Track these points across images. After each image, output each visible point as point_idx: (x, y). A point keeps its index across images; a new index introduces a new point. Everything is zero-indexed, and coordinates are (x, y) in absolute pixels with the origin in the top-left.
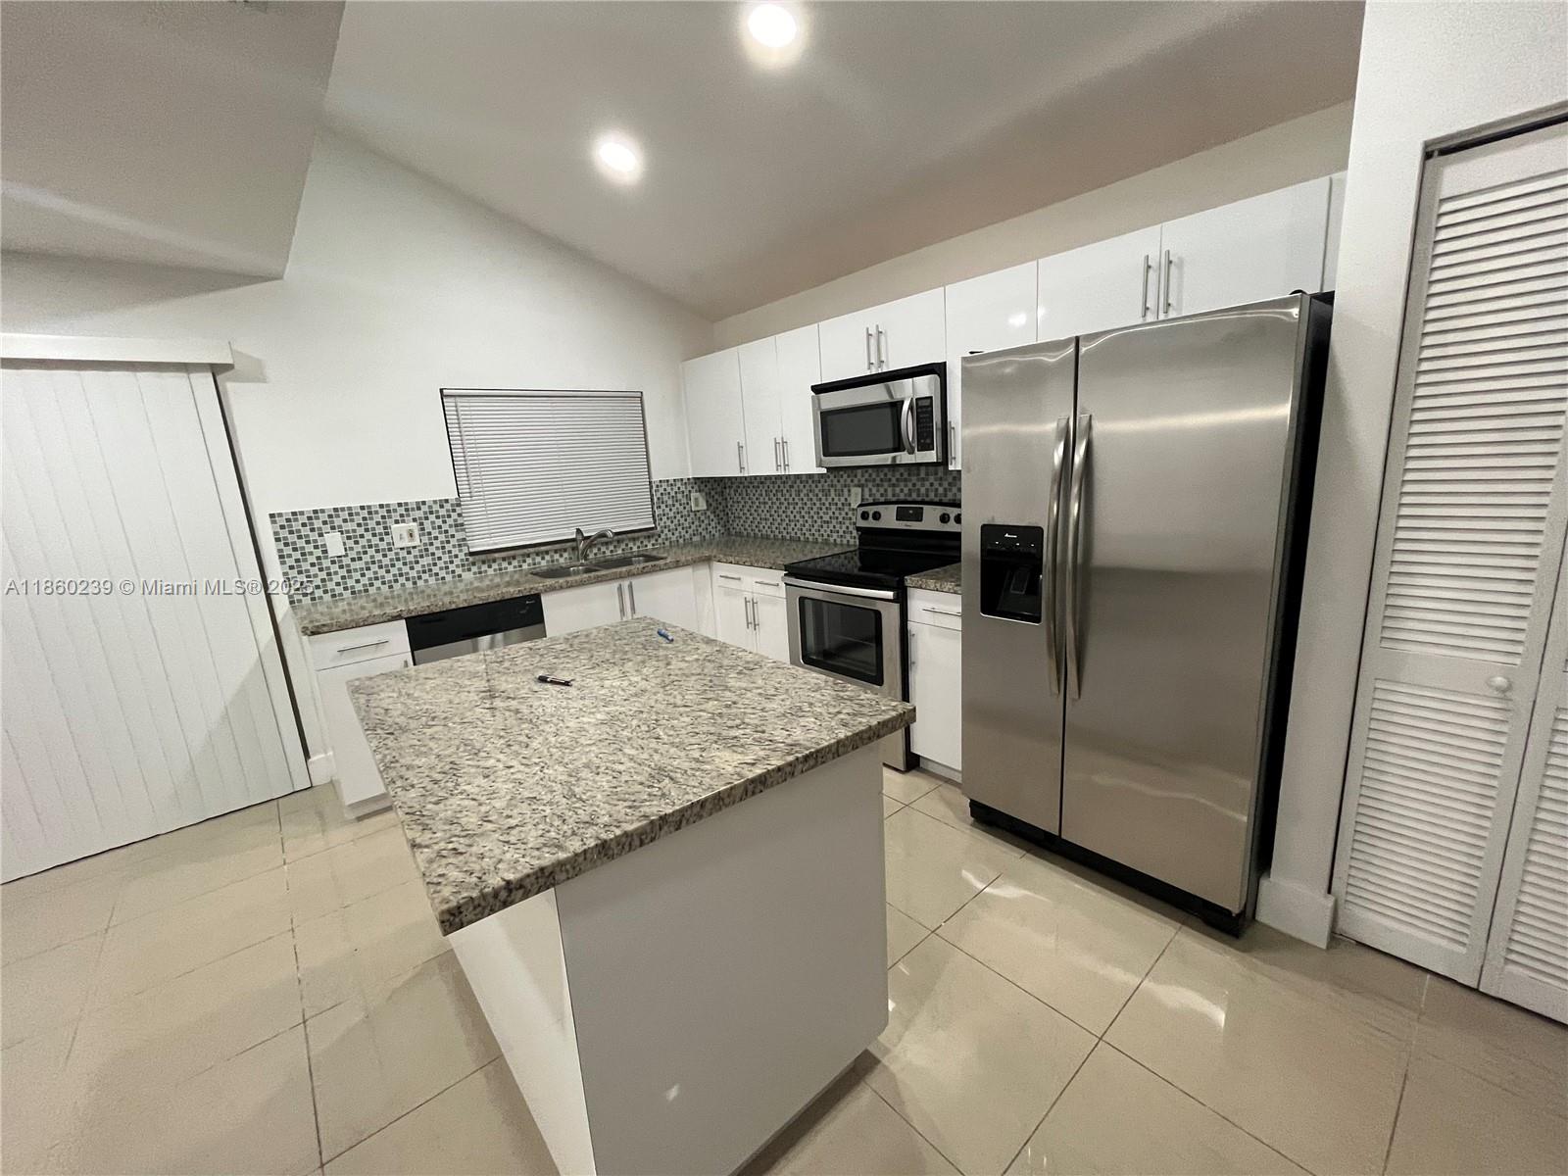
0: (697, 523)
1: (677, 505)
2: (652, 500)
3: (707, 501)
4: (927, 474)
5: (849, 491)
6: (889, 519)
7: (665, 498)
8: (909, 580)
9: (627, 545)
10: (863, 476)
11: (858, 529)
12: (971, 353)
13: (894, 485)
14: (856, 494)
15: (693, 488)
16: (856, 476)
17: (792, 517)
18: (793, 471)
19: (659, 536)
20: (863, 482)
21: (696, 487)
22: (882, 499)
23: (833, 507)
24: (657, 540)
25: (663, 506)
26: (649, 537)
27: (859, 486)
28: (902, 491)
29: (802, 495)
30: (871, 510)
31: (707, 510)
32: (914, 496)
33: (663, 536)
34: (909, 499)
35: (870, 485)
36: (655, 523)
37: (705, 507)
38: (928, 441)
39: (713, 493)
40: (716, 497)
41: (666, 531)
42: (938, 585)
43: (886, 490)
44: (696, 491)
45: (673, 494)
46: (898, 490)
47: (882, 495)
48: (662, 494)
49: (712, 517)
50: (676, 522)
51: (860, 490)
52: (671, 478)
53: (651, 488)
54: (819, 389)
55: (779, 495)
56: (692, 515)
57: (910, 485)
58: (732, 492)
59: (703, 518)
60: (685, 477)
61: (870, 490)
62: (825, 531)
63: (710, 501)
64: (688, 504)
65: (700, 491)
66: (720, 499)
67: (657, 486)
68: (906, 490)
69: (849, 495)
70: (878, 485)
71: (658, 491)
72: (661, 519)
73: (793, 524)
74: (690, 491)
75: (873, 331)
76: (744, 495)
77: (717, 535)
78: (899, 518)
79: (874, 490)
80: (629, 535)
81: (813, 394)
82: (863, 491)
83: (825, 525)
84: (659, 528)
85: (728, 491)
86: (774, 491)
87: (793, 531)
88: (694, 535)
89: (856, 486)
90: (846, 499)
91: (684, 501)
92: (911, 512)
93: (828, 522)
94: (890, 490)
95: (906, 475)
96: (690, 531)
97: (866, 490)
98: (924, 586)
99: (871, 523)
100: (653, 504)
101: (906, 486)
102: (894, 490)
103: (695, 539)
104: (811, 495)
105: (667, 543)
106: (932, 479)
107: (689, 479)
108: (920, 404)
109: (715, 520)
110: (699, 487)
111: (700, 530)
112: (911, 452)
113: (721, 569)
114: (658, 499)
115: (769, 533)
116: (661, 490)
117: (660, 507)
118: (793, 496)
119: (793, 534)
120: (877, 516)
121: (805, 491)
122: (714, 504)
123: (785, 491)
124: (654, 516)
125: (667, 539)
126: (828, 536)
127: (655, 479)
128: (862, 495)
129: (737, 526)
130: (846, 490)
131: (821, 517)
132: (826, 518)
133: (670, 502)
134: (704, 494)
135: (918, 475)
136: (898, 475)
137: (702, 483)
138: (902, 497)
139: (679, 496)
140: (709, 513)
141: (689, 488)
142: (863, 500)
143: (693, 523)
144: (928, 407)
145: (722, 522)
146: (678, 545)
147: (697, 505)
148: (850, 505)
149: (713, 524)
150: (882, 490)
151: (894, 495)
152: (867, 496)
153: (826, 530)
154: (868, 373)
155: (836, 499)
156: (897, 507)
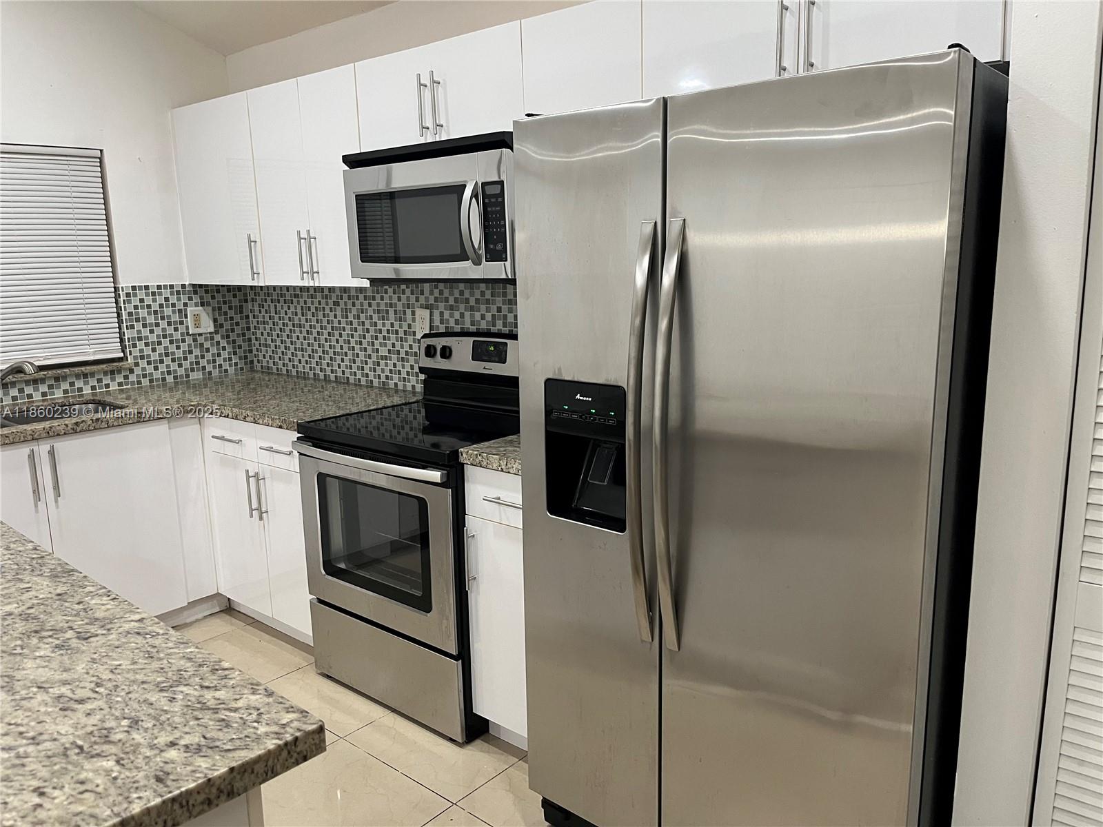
0: (197, 352)
1: (163, 324)
2: (119, 315)
3: (215, 321)
5: (413, 313)
6: (463, 359)
7: (143, 313)
8: (467, 453)
9: (72, 384)
10: (431, 293)
11: (422, 370)
12: (529, 115)
13: (473, 309)
14: (423, 319)
15: (190, 299)
16: (422, 293)
17: (338, 349)
18: (324, 281)
19: (132, 371)
20: (432, 301)
21: (196, 299)
22: (457, 329)
23: (393, 336)
24: (126, 377)
25: (138, 326)
26: (112, 372)
27: (426, 307)
28: (483, 317)
29: (350, 317)
30: (439, 343)
31: (217, 332)
32: (499, 326)
33: (138, 371)
34: (493, 330)
35: (441, 307)
36: (123, 351)
37: (212, 329)
38: (499, 247)
39: (225, 308)
40: (231, 313)
41: (143, 363)
42: (503, 463)
43: (462, 315)
44: (196, 305)
45: (155, 307)
46: (478, 316)
47: (457, 322)
48: (136, 307)
49: (223, 343)
50: (160, 349)
51: (428, 311)
52: (152, 283)
53: (117, 296)
54: (354, 161)
55: (320, 314)
56: (189, 340)
57: (494, 308)
58: (257, 308)
59: (207, 345)
60: (177, 282)
61: (442, 314)
62: (383, 371)
63: (221, 320)
64: (181, 323)
65: (202, 304)
66: (237, 318)
67: (128, 295)
68: (489, 316)
69: (414, 320)
70: (451, 308)
71: (130, 302)
72: (135, 346)
73: (339, 358)
74: (185, 305)
75: (426, 80)
76: (273, 314)
77: (232, 370)
78: (476, 356)
79: (447, 315)
80: (76, 370)
81: (347, 168)
82: (431, 314)
83: (382, 362)
84: (130, 360)
85: (250, 304)
86: (313, 310)
87: (341, 369)
88: (192, 370)
89: (421, 307)
90: (410, 326)
91: (176, 318)
92: (492, 348)
93: (386, 358)
94: (467, 314)
96: (186, 365)
97: (436, 314)
98: (484, 464)
99: (439, 363)
100: (120, 322)
101: (488, 310)
102: (472, 316)
103: (193, 376)
104: (363, 316)
105: (145, 382)
107: (183, 286)
108: (487, 191)
109: (229, 349)
110: (201, 298)
111: (203, 363)
112: (477, 262)
113: (217, 426)
114: (130, 314)
115: (307, 370)
116: (135, 301)
117: (132, 327)
118: (339, 318)
119: (340, 374)
120: (446, 353)
121: (354, 311)
122: (227, 325)
123: (328, 311)
124: (122, 341)
125: (145, 376)
126: (387, 377)
127: (125, 282)
128: (431, 320)
129: (264, 358)
130: (409, 311)
131: (377, 351)
132: (384, 352)
133: (151, 319)
134: (210, 308)
136: (478, 294)
137: (206, 294)
138: (483, 326)
139: (168, 311)
140: (217, 338)
141: (184, 298)
142: (431, 328)
143: (191, 352)
144: (498, 196)
145: (241, 352)
146: (165, 385)
147: (197, 326)
148: (414, 333)
149: (225, 354)
150: (457, 315)
151: (473, 323)
152: (437, 323)
153: (384, 369)
154: (422, 141)
155: (397, 324)
156: (474, 341)
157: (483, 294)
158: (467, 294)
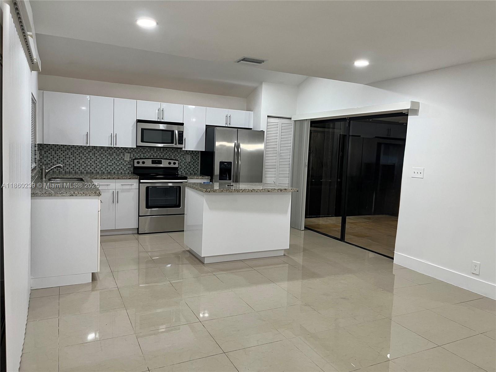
4: (157, 151)
5: (124, 154)
6: (150, 164)
13: (144, 153)
14: (127, 156)
16: (127, 149)
17: (89, 164)
20: (130, 151)
22: (139, 158)
23: (114, 160)
27: (129, 153)
28: (147, 155)
29: (96, 155)
30: (141, 161)
32: (158, 157)
35: (134, 153)
38: (181, 142)
43: (141, 155)
46: (145, 155)
51: (129, 154)
54: (139, 121)
55: (81, 155)
57: (150, 154)
61: (134, 154)
62: (109, 169)
68: (149, 155)
69: (124, 156)
70: (137, 153)
73: (89, 166)
78: (153, 163)
79: (135, 155)
81: (136, 122)
82: (130, 155)
83: (109, 167)
86: (77, 153)
87: (90, 169)
89: (127, 153)
90: (122, 157)
92: (157, 161)
93: (111, 165)
94: (142, 155)
95: (149, 150)
97: (132, 155)
99: (141, 165)
104: (102, 155)
106: (159, 152)
108: (180, 132)
112: (176, 144)
120: (143, 163)
121: (98, 154)
128: (130, 156)
130: (122, 154)
131: (107, 164)
132: (110, 164)
135: (154, 150)
136: (146, 150)
142: (130, 158)
144: (182, 133)
148: (124, 159)
151: (144, 157)
155: (116, 157)
156: (152, 160)
157: (147, 150)
158: (142, 150)
